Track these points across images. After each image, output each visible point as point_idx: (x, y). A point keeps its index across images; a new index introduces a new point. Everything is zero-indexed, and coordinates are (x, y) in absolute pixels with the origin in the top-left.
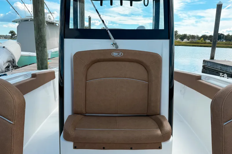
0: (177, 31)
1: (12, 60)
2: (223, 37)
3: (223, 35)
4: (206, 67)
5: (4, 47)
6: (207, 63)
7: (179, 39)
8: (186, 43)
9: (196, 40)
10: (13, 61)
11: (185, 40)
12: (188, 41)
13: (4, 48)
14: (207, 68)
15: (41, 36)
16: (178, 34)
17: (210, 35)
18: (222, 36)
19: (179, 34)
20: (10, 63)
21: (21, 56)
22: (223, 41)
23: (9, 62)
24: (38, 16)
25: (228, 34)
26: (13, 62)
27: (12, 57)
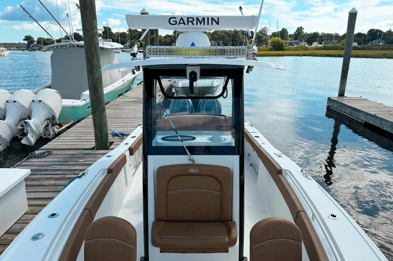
0: (301, 27)
1: (51, 116)
2: (380, 35)
3: (380, 31)
4: (332, 108)
5: (40, 101)
6: (332, 103)
7: (304, 43)
8: (317, 49)
9: (335, 43)
10: (54, 117)
11: (315, 43)
12: (320, 45)
13: (40, 103)
14: (332, 110)
15: (98, 98)
16: (303, 32)
17: (359, 33)
18: (378, 33)
19: (306, 33)
20: (48, 121)
21: (63, 107)
22: (379, 42)
23: (47, 119)
24: (93, 73)
25: (388, 30)
26: (53, 119)
27: (51, 113)
